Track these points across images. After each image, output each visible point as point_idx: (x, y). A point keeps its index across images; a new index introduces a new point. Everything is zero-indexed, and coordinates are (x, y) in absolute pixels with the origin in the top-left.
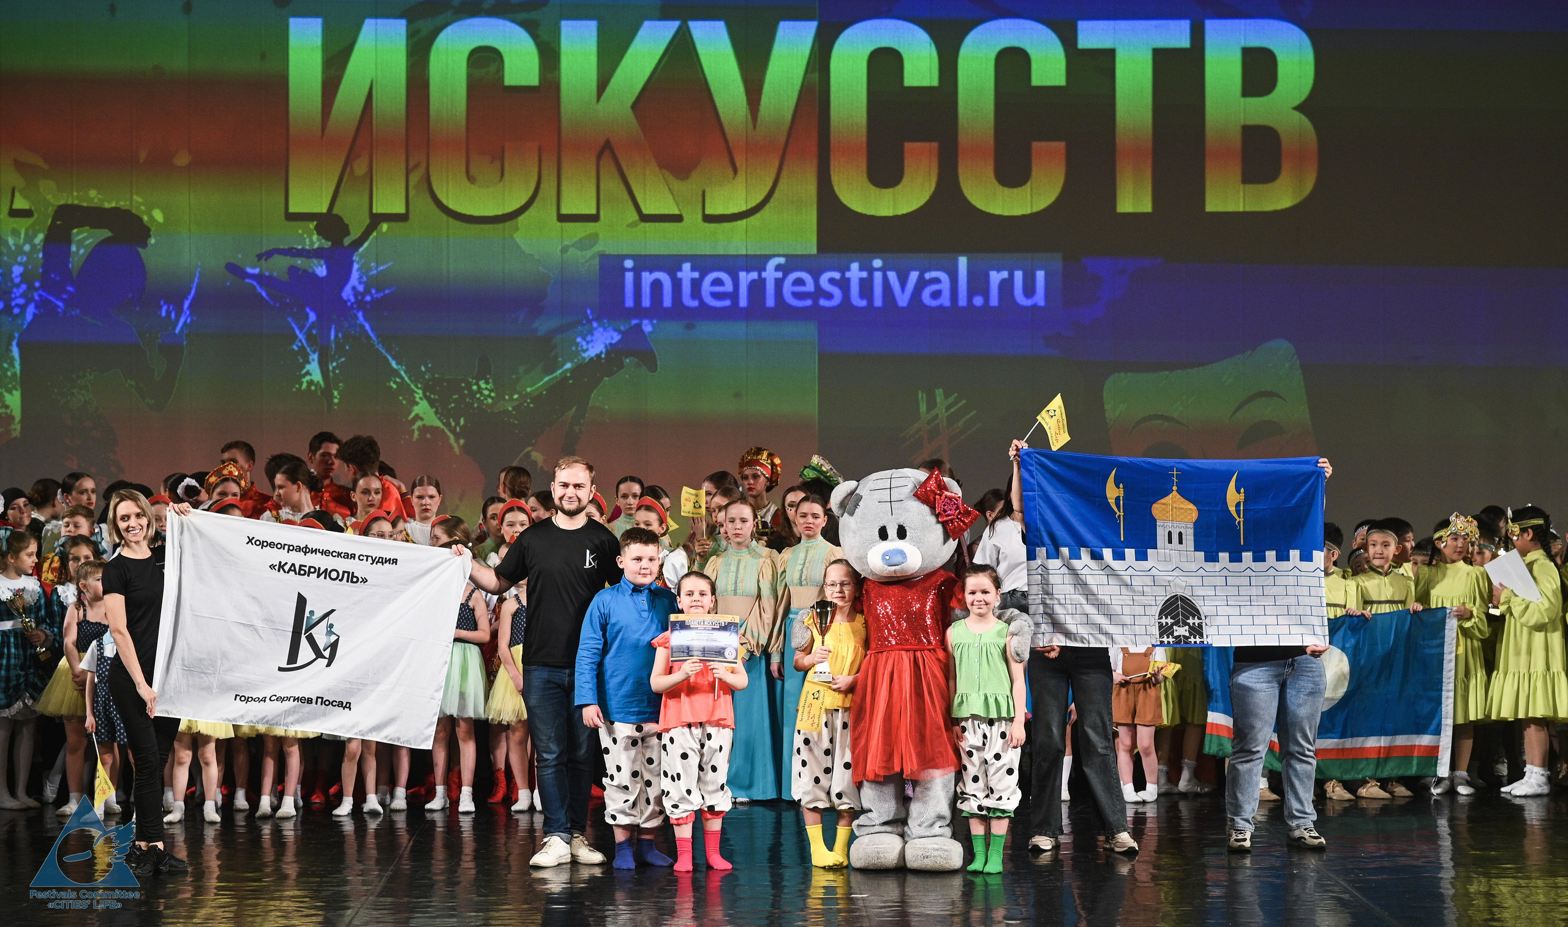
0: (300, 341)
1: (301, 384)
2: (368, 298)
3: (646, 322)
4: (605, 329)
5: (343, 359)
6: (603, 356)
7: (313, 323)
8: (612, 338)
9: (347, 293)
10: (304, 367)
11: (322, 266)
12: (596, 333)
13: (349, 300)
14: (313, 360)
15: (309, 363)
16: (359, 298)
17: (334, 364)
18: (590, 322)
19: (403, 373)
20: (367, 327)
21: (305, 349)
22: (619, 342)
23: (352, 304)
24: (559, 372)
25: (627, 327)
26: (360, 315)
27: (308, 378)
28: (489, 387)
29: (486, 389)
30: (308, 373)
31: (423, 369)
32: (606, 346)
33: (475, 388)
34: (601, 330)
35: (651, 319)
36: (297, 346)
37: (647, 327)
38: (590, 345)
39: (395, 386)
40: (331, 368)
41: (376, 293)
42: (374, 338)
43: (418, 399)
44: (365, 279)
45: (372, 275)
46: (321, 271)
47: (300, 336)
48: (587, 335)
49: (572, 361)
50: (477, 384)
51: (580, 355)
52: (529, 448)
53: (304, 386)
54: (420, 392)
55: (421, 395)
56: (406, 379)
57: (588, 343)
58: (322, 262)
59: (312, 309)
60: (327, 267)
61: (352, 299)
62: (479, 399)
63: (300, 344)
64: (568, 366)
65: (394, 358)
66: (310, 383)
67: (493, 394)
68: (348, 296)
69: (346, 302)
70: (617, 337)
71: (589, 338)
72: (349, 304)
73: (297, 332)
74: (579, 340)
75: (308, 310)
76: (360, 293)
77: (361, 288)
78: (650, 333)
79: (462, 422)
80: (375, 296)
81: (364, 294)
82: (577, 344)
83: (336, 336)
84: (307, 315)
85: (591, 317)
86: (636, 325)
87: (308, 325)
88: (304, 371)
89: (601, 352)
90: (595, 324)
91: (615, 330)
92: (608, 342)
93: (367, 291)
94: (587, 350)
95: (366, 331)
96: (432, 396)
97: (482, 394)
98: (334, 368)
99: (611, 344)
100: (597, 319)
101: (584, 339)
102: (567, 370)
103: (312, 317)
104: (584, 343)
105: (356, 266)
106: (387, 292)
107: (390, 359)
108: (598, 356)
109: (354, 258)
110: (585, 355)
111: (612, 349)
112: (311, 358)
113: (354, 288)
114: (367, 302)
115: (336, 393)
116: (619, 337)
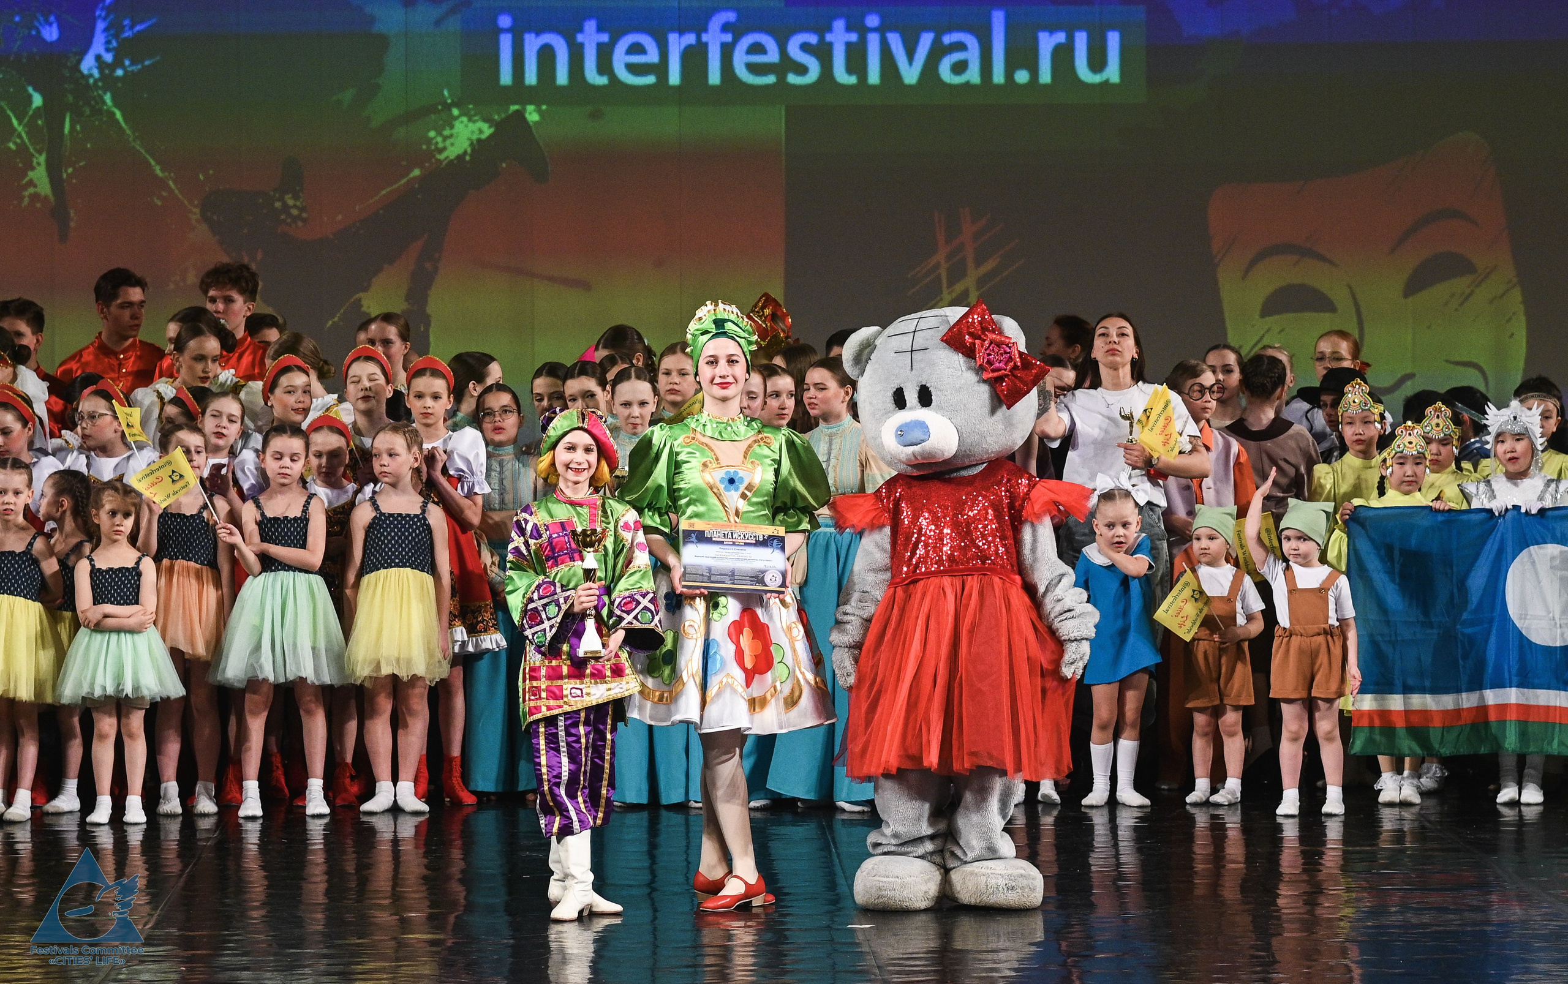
0: (20, 136)
1: (22, 198)
2: (120, 72)
3: (530, 108)
4: (470, 120)
5: (82, 164)
6: (468, 158)
7: (38, 108)
8: (481, 131)
9: (88, 65)
10: (26, 175)
11: (51, 25)
12: (457, 124)
13: (91, 76)
14: (39, 164)
15: (33, 168)
16: (107, 72)
17: (70, 170)
18: (448, 107)
19: (171, 183)
20: (118, 115)
21: (27, 148)
22: (491, 136)
23: (96, 81)
24: (403, 181)
25: (503, 116)
26: (108, 98)
27: (31, 190)
28: (298, 203)
29: (295, 206)
30: (31, 183)
31: (201, 177)
32: (472, 144)
33: (278, 204)
34: (465, 119)
35: (538, 105)
36: (15, 143)
37: (532, 115)
38: (448, 142)
39: (159, 203)
40: (65, 176)
41: (133, 63)
42: (128, 132)
43: (194, 222)
44: (114, 44)
45: (126, 39)
46: (51, 34)
47: (20, 129)
48: (444, 128)
49: (422, 167)
50: (282, 199)
51: (434, 156)
52: (361, 295)
53: (26, 201)
54: (197, 210)
55: (198, 216)
56: (177, 192)
57: (445, 138)
58: (52, 18)
59: (35, 90)
60: (60, 27)
61: (96, 73)
62: (284, 221)
63: (18, 141)
64: (417, 172)
65: (158, 163)
66: (35, 197)
67: (304, 215)
68: (90, 69)
69: (87, 77)
70: (487, 131)
71: (447, 132)
72: (91, 81)
73: (15, 122)
74: (432, 134)
75: (30, 89)
76: (108, 65)
77: (108, 58)
78: (536, 123)
79: (259, 256)
80: (130, 69)
81: (113, 66)
82: (429, 141)
83: (72, 127)
84: (30, 96)
85: (449, 101)
86: (517, 111)
87: (31, 113)
88: (24, 182)
89: (465, 152)
90: (455, 112)
91: (485, 120)
92: (474, 137)
93: (118, 63)
94: (444, 149)
95: (117, 121)
96: (215, 218)
97: (289, 215)
98: (68, 175)
99: (479, 141)
100: (455, 104)
101: (440, 134)
102: (415, 178)
103: (37, 100)
104: (439, 139)
105: (100, 25)
106: (147, 63)
107: (153, 163)
108: (460, 158)
109: (98, 13)
110: (442, 157)
111: (479, 146)
112: (35, 161)
113: (98, 58)
114: (118, 78)
115: (72, 213)
116: (492, 130)
